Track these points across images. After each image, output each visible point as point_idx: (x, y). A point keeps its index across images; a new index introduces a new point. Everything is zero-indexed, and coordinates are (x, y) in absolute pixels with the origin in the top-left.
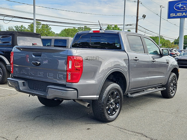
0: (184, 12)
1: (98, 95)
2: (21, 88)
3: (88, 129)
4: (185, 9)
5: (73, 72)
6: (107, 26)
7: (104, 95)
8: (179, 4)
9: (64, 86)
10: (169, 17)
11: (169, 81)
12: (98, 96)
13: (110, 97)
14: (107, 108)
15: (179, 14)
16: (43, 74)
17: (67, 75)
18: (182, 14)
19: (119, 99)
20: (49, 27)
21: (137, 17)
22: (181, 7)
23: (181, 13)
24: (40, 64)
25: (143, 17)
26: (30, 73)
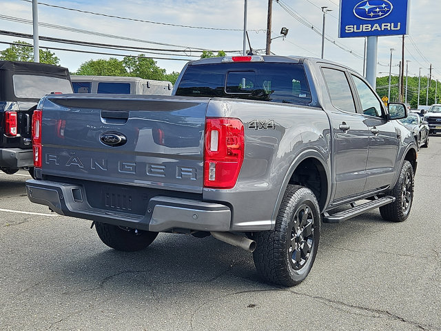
0: (376, 22)
1: (273, 220)
2: (69, 207)
3: (253, 306)
4: (379, 16)
5: (223, 160)
6: (202, 53)
7: (286, 219)
8: (364, 4)
9: (198, 197)
10: (343, 34)
11: (400, 182)
12: (274, 222)
13: (295, 222)
14: (290, 250)
15: (364, 28)
16: (135, 168)
17: (206, 168)
18: (372, 28)
19: (313, 227)
20: (54, 56)
21: (269, 34)
22: (370, 11)
23: (370, 26)
24: (123, 142)
25: (281, 33)
26: (95, 166)
